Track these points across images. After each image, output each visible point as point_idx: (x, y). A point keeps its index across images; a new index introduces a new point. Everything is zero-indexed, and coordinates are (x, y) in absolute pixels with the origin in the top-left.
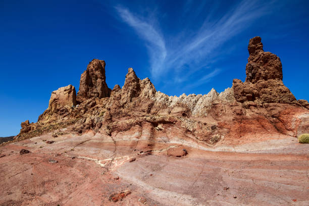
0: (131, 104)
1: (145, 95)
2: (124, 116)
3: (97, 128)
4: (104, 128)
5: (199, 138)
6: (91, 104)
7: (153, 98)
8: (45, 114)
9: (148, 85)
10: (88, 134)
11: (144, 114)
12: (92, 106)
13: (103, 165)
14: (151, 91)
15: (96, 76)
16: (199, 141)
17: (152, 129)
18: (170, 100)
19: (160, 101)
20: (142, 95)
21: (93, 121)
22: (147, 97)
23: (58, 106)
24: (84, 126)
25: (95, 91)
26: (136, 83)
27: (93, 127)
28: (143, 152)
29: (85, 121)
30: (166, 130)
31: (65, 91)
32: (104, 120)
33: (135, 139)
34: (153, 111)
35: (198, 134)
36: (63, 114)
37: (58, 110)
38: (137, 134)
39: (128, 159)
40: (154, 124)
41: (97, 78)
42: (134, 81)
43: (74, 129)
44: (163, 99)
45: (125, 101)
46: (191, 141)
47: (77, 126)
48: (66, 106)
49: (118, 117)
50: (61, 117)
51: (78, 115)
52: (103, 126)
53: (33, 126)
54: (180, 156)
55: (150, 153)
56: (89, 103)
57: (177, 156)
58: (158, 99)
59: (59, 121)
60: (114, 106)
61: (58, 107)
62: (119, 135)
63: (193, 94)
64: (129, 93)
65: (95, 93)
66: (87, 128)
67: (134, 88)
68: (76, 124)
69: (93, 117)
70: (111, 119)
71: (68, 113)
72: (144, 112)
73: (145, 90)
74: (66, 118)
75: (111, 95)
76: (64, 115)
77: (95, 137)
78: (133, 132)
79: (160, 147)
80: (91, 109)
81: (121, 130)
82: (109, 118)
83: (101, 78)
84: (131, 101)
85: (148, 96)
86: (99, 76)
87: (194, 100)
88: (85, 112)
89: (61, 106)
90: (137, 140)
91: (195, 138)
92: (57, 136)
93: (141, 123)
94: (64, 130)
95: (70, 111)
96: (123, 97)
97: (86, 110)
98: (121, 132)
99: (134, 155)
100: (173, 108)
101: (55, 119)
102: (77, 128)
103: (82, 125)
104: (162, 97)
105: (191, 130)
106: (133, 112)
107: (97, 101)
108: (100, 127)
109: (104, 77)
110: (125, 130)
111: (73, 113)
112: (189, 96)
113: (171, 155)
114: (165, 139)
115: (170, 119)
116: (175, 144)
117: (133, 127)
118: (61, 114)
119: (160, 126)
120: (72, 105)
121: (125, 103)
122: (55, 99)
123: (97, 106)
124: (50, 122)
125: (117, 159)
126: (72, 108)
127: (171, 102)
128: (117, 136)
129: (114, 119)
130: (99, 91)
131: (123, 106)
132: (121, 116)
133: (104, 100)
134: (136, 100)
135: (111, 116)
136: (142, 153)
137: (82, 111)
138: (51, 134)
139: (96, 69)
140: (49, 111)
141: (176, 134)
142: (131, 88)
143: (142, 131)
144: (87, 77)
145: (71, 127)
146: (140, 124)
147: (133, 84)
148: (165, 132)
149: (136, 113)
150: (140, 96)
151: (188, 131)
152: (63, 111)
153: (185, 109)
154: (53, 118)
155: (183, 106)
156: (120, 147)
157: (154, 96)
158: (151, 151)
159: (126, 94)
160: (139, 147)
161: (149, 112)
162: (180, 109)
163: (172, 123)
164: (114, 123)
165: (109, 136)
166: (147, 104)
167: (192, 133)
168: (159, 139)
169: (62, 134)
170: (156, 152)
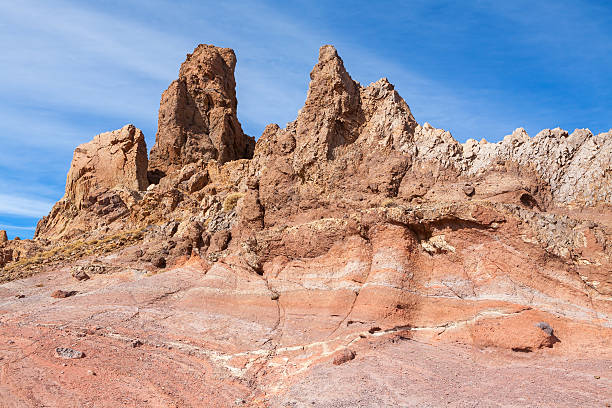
0: (331, 168)
1: (381, 137)
2: (305, 209)
3: (213, 247)
4: (238, 249)
5: (595, 283)
6: (193, 179)
7: (406, 145)
8: (54, 217)
9: (388, 104)
10: (185, 269)
11: (374, 199)
12: (197, 187)
13: (236, 372)
14: (397, 124)
15: (208, 96)
16: (597, 297)
17: (410, 249)
18: (467, 154)
19: (431, 156)
20: (368, 134)
21: (200, 227)
22: (384, 142)
23: (91, 190)
24: (173, 245)
25: (204, 144)
26: (345, 94)
27: (199, 246)
28: (378, 329)
29: (175, 230)
30: (464, 252)
31: (114, 143)
32: (236, 223)
33: (346, 284)
34: (407, 188)
35: (593, 271)
36: (107, 212)
37: (93, 200)
38: (354, 266)
39: (326, 353)
40: (418, 231)
41: (210, 103)
42: (338, 88)
43: (140, 254)
44: (443, 148)
45: (308, 157)
46: (562, 296)
47: (152, 245)
48: (117, 188)
49: (284, 211)
50: (101, 221)
51: (153, 216)
52: (234, 241)
53: (19, 249)
54: (527, 350)
55: (404, 334)
56: (186, 178)
57: (516, 350)
58: (423, 150)
59: (97, 234)
60: (273, 175)
61: (93, 192)
62: (289, 271)
63: (557, 130)
64: (324, 131)
65: (204, 151)
66: (181, 252)
67: (339, 112)
68: (146, 241)
69: (200, 217)
70: (261, 217)
71: (121, 210)
72: (377, 191)
73: (378, 120)
74: (116, 225)
75: (256, 152)
76: (112, 215)
77: (209, 276)
78: (341, 260)
79: (442, 314)
80: (194, 197)
81: (296, 255)
82: (257, 214)
83: (224, 104)
84: (330, 156)
85: (391, 140)
86: (217, 97)
87: (562, 148)
88: (174, 206)
89: (102, 189)
90: (356, 287)
91: (579, 285)
92: (86, 277)
93: (366, 228)
94: (110, 257)
95: (129, 205)
96: (300, 145)
97: (178, 199)
98: (299, 263)
99: (347, 341)
100: (481, 179)
101: (82, 227)
102: (150, 251)
103: (166, 244)
104: (439, 141)
105: (564, 253)
106: (337, 192)
107: (213, 171)
108: (224, 247)
109: (230, 100)
110: (312, 254)
111: (137, 207)
112: (540, 135)
113: (489, 344)
114: (460, 284)
115: (478, 211)
116: (503, 305)
117: (337, 244)
118: (100, 213)
119: (439, 238)
120: (135, 185)
121: (311, 164)
122: (84, 171)
123: (210, 186)
124: (68, 238)
125: (285, 354)
126: (136, 196)
127: (474, 157)
128: (284, 275)
129: (269, 218)
130: (218, 145)
131: (302, 175)
132: (295, 208)
133: (233, 167)
134: (346, 153)
135: (263, 209)
136: (377, 334)
137: (167, 202)
138: (68, 270)
139: (208, 77)
140: (67, 207)
141: (500, 268)
142: (328, 112)
143: (370, 258)
144: (179, 101)
145: (131, 250)
146: (365, 232)
147: (336, 98)
148: (458, 260)
149: (349, 198)
150: (361, 138)
151: (549, 256)
152: (106, 202)
153: (527, 182)
154: (77, 224)
155: (518, 170)
156: (296, 311)
157: (410, 139)
158: (409, 326)
159: (312, 132)
160: (362, 311)
161: (393, 192)
162: (509, 182)
163: (486, 227)
164: (273, 232)
165: (255, 276)
166: (386, 168)
167: (570, 264)
168: (434, 283)
169: (103, 271)
170: (426, 330)
